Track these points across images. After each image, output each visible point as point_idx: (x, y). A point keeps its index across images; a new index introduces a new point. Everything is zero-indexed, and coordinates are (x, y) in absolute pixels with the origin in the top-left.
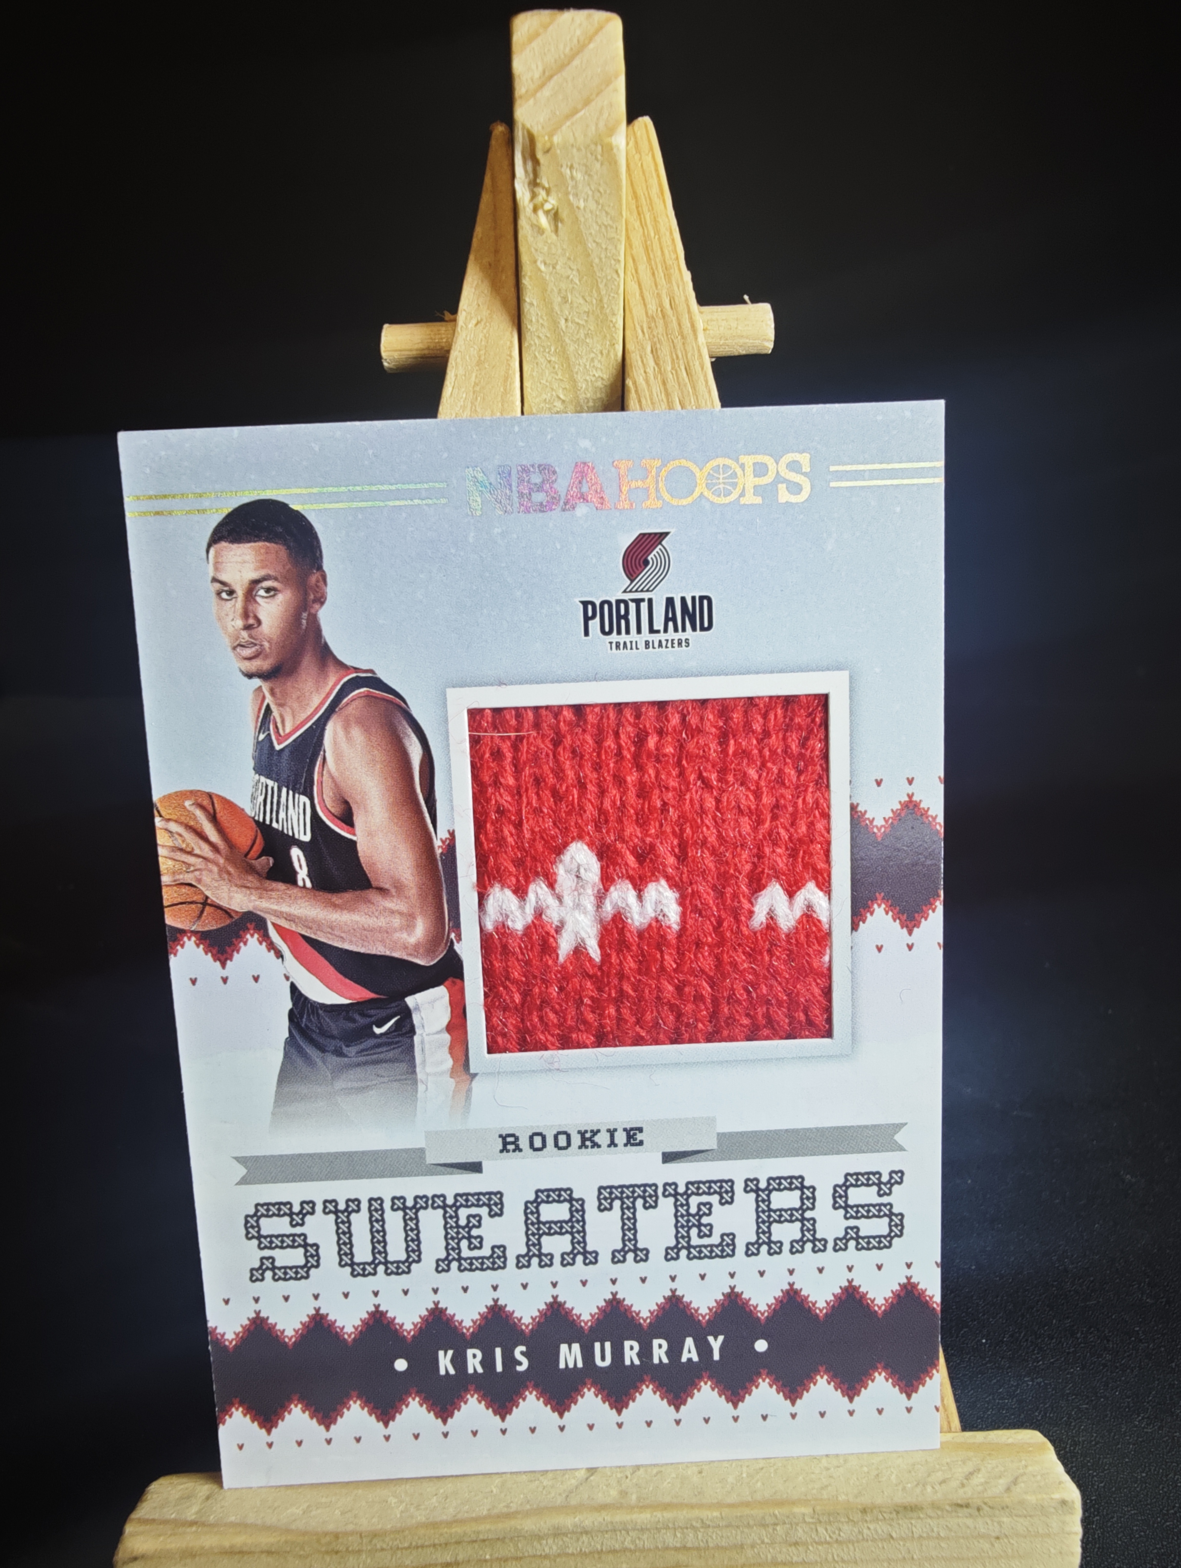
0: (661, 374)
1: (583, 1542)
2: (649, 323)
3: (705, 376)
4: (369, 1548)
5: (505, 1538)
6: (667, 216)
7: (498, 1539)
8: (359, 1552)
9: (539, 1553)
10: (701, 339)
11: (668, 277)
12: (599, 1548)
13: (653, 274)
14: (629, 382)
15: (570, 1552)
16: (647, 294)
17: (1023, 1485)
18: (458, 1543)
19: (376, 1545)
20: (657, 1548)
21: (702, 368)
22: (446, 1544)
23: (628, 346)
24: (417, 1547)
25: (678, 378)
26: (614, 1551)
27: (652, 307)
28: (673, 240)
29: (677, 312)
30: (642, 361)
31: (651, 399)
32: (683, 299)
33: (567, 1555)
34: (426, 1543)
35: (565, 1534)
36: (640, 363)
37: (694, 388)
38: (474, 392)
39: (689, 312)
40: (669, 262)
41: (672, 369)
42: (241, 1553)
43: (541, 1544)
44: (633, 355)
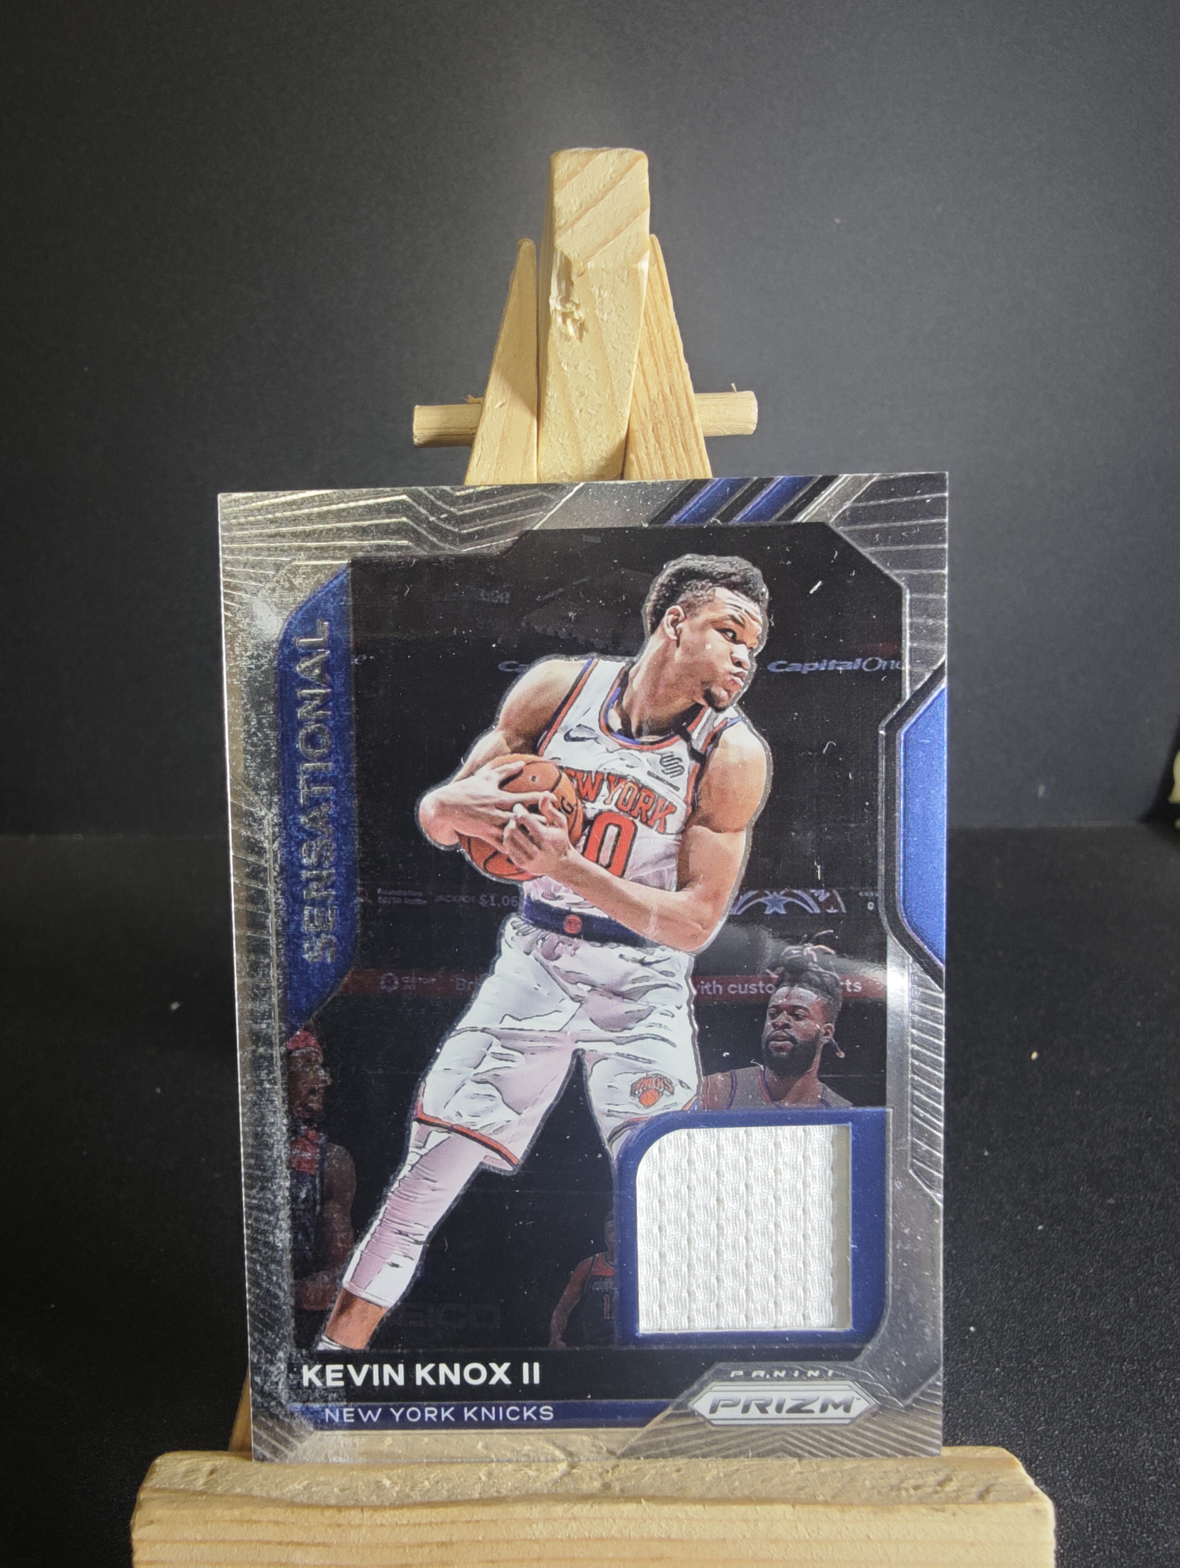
0: (661, 449)
1: (572, 1528)
2: (651, 406)
3: (700, 452)
4: (370, 1523)
5: (497, 1520)
6: (670, 316)
7: (491, 1521)
8: (360, 1526)
9: (529, 1537)
10: (697, 421)
11: (669, 368)
12: (587, 1534)
13: (656, 365)
14: (632, 457)
15: (559, 1537)
16: (650, 382)
17: (995, 1493)
18: (453, 1522)
19: (375, 1520)
20: (642, 1538)
21: (698, 445)
22: (442, 1523)
23: (632, 426)
24: (415, 1525)
25: (676, 453)
26: (601, 1539)
27: (654, 392)
28: (674, 336)
29: (677, 399)
30: (645, 439)
31: (651, 471)
32: (682, 386)
33: (557, 1539)
34: (424, 1521)
35: (555, 1520)
36: (642, 439)
37: (690, 463)
38: (497, 464)
39: (687, 397)
40: (671, 355)
41: (672, 445)
42: (250, 1521)
43: (532, 1529)
44: (636, 433)
